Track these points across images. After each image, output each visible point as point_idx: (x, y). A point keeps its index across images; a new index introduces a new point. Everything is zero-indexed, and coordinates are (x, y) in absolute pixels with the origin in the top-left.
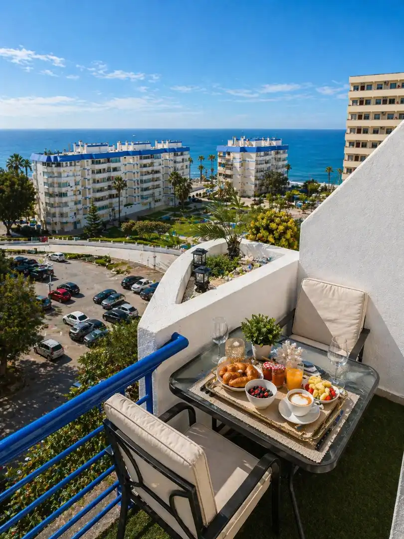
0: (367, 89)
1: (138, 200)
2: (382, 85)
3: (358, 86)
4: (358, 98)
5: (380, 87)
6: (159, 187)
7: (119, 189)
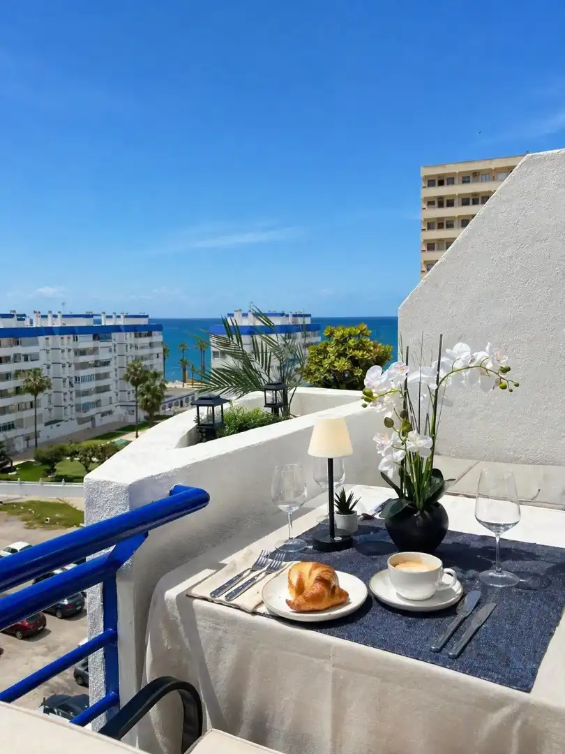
0: (448, 184)
1: (72, 413)
2: (469, 177)
3: (435, 180)
4: (435, 197)
5: (466, 180)
6: (109, 390)
7: (36, 390)
